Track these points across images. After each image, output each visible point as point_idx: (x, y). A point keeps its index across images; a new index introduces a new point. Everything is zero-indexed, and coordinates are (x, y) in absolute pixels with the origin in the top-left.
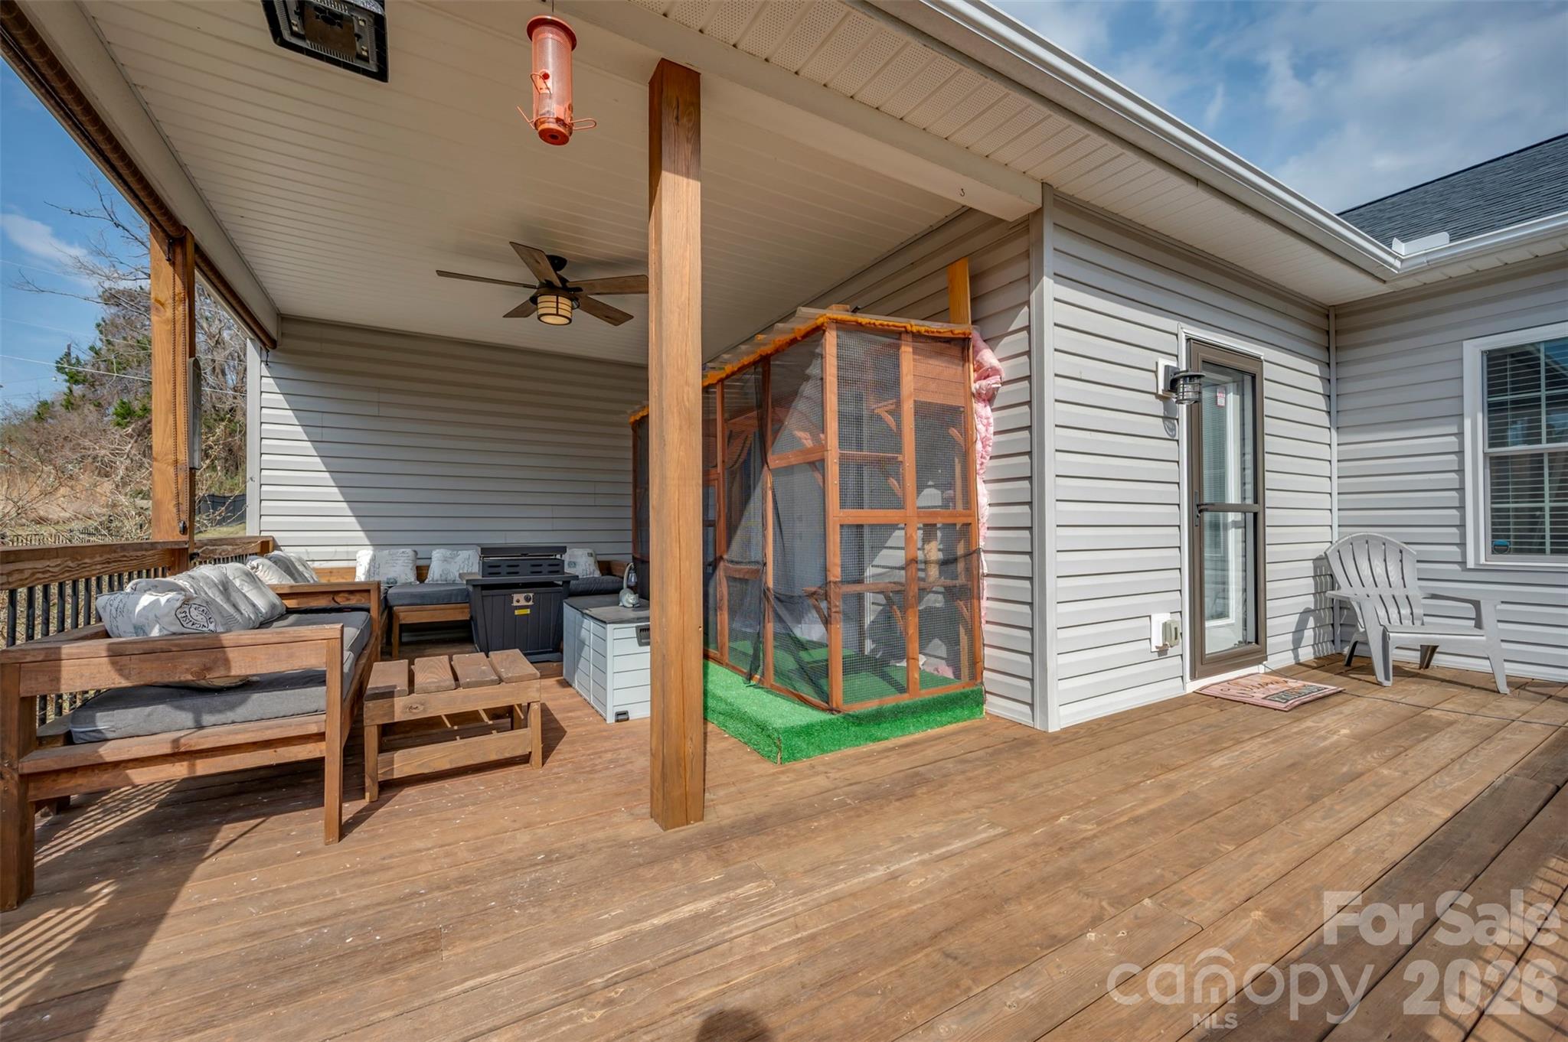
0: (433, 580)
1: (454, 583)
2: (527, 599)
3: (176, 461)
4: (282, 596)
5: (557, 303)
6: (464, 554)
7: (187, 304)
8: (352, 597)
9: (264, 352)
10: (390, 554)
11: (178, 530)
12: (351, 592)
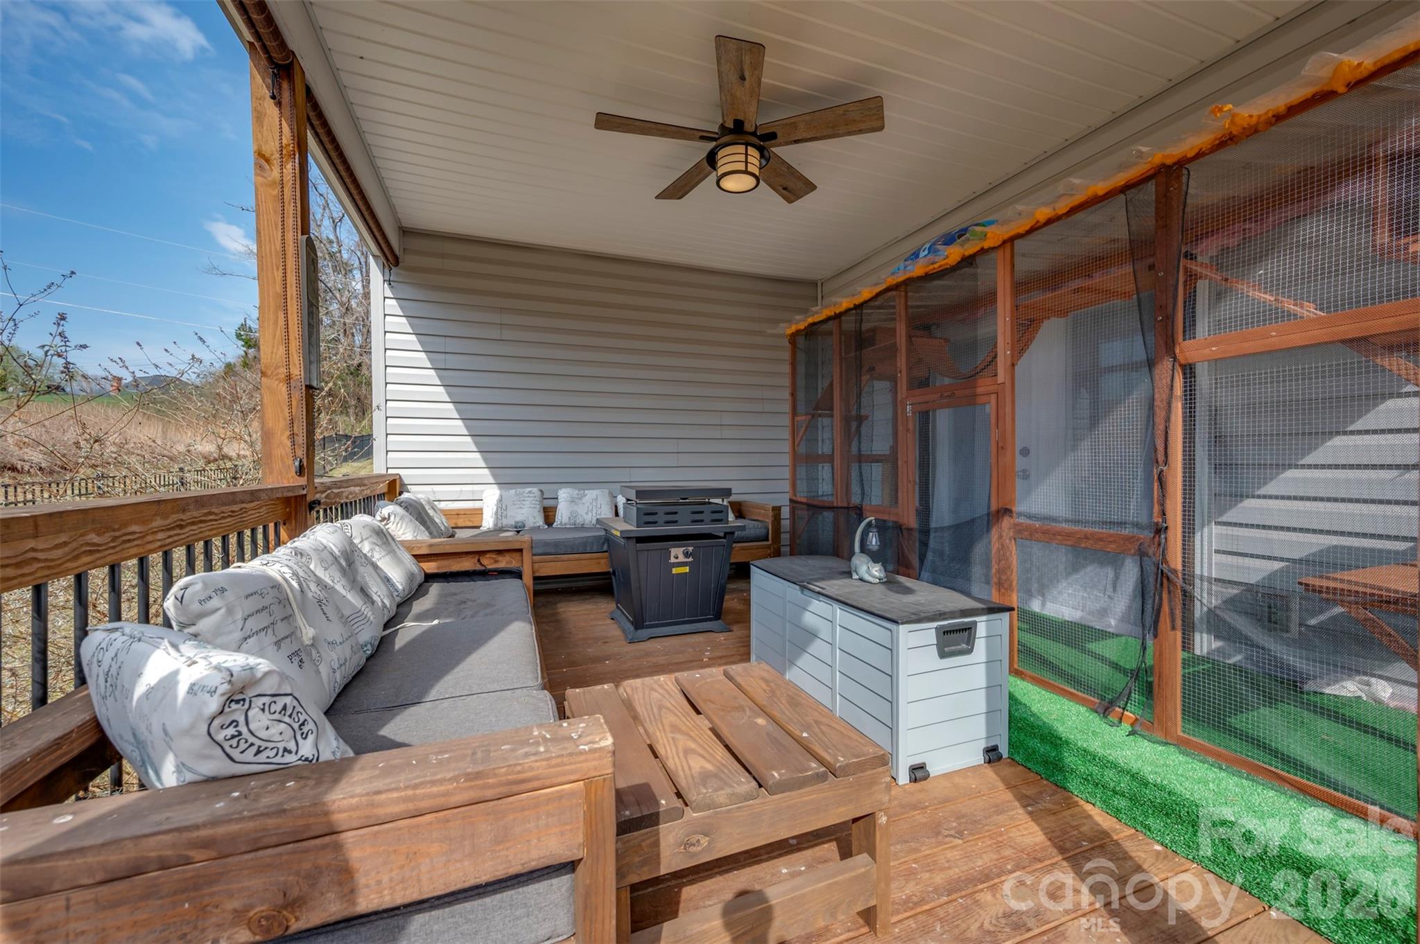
0: (561, 524)
1: (582, 528)
2: (686, 555)
3: (289, 377)
4: (419, 558)
5: (746, 154)
6: (591, 494)
7: (297, 161)
8: (500, 558)
9: (387, 270)
10: (516, 494)
11: (294, 470)
12: (500, 552)
